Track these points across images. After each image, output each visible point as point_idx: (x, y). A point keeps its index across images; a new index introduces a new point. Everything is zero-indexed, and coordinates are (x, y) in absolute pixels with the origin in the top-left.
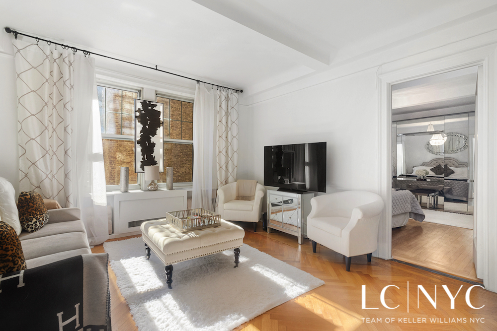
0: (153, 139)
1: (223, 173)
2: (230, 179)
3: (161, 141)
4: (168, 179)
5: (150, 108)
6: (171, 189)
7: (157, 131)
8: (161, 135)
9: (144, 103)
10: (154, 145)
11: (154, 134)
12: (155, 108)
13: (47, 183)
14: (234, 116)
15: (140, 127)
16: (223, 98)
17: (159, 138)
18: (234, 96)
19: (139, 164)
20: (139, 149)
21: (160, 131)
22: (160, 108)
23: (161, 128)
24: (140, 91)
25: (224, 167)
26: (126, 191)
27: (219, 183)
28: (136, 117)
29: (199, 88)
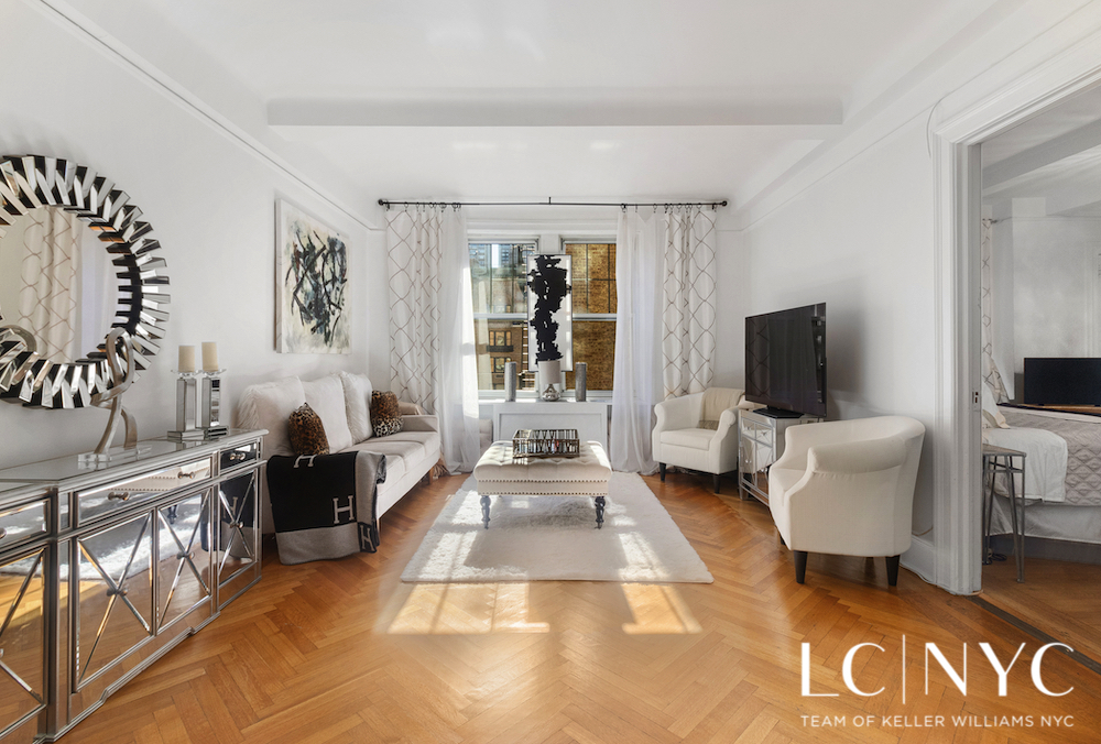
0: (555, 317)
1: (676, 374)
2: (694, 386)
3: (569, 318)
4: (578, 383)
5: (549, 266)
6: (582, 399)
7: (562, 303)
8: (569, 309)
9: (541, 261)
10: (556, 326)
11: (556, 307)
12: (557, 266)
13: (413, 384)
14: (703, 256)
15: (533, 297)
16: (676, 226)
17: (565, 314)
18: (703, 218)
19: (533, 359)
20: (533, 334)
21: (566, 301)
22: (565, 263)
23: (568, 296)
24: (537, 241)
25: (678, 363)
26: (512, 399)
27: (666, 392)
28: (529, 283)
29: (625, 218)
